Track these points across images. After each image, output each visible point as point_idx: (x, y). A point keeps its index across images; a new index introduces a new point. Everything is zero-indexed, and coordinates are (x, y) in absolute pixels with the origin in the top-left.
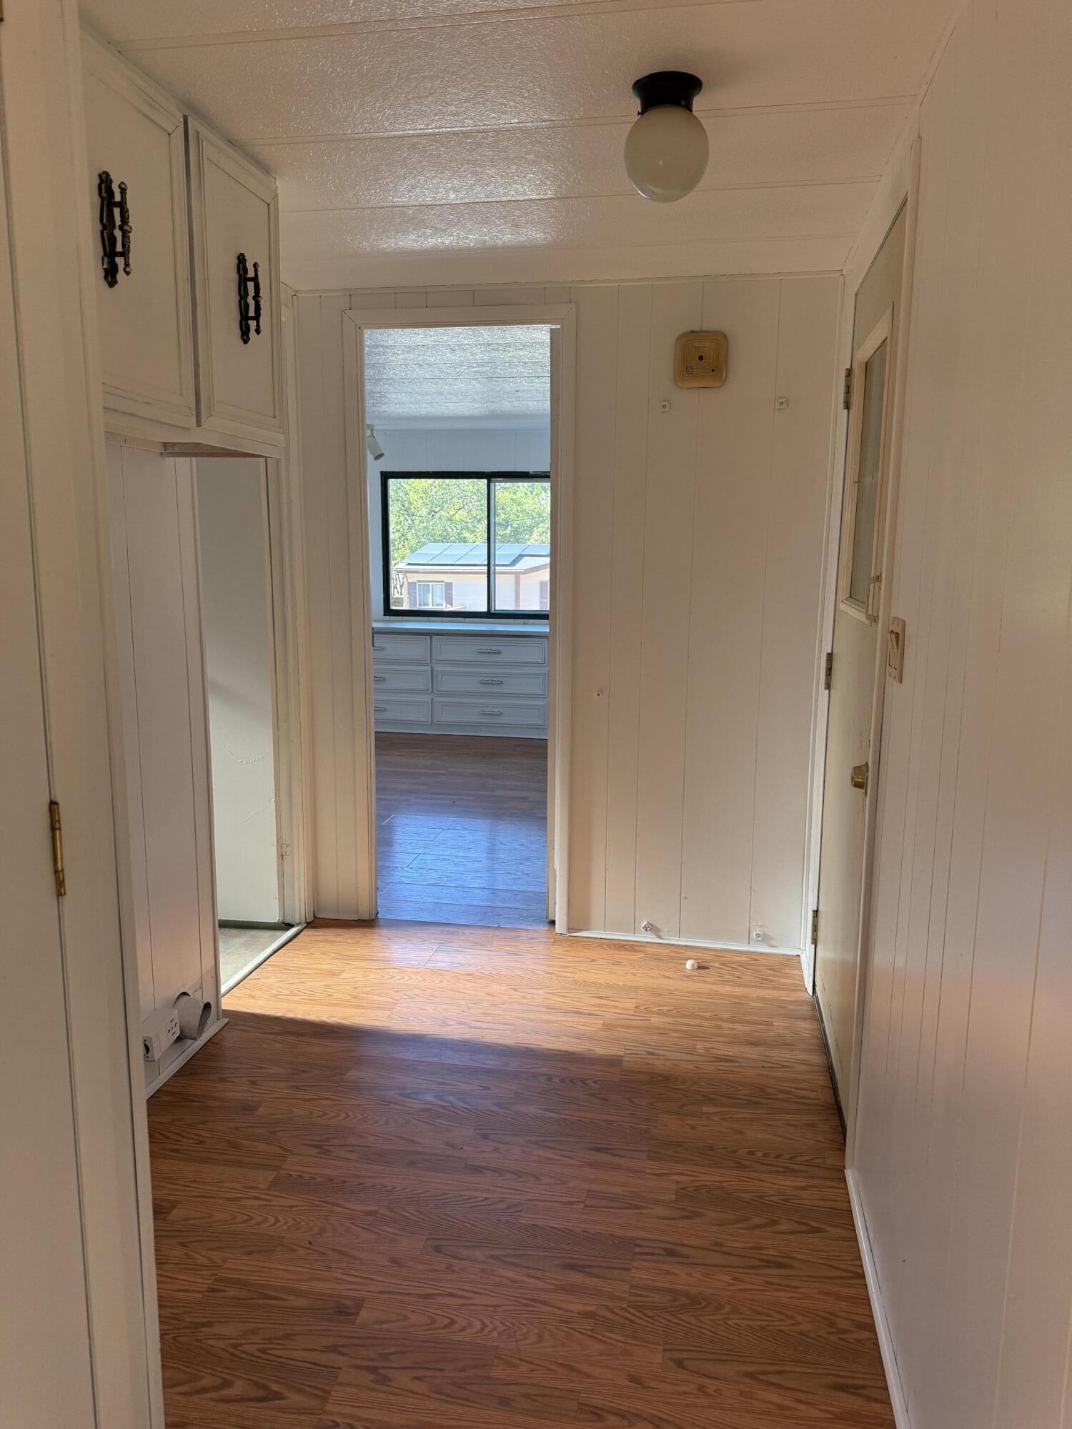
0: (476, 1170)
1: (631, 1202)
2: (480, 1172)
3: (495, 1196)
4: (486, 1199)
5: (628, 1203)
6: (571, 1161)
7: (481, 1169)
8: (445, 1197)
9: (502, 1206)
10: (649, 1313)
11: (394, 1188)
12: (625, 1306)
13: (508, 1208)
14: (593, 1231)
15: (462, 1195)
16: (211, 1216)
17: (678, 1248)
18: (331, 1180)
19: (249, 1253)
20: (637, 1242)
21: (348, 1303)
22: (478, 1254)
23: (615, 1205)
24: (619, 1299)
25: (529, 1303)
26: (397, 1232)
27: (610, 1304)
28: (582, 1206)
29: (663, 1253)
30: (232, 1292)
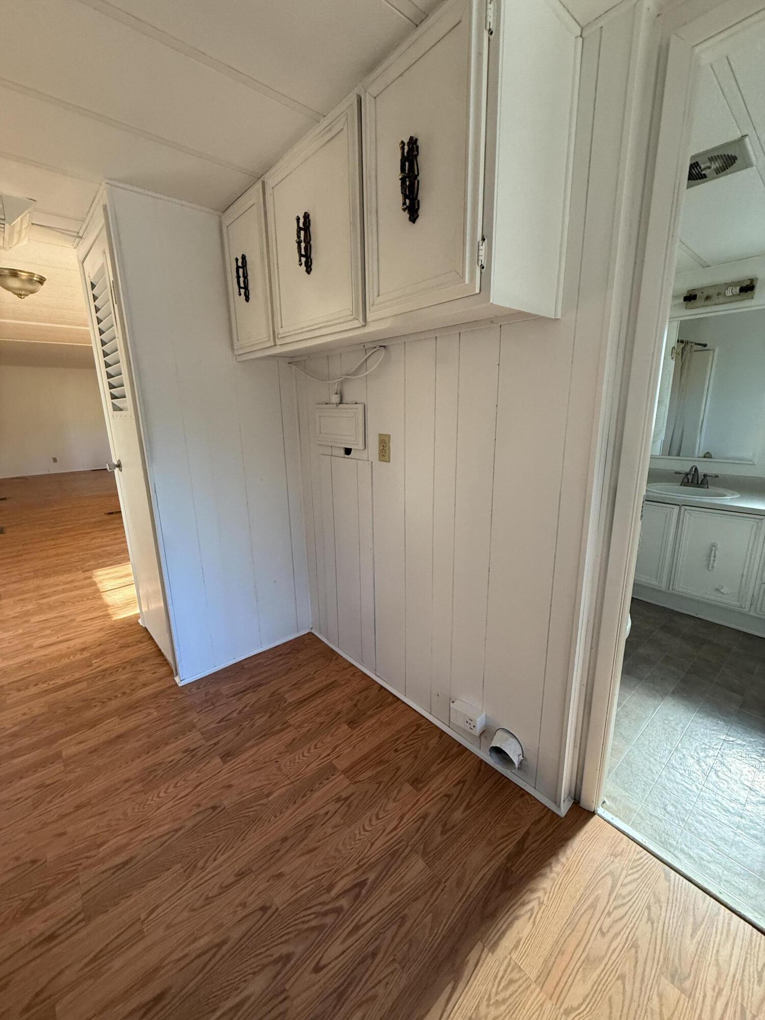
0: (242, 874)
1: (100, 961)
2: (237, 875)
3: (212, 866)
4: (215, 860)
5: (103, 956)
6: (175, 956)
7: (239, 878)
8: (241, 838)
9: (200, 864)
10: (60, 876)
11: (275, 817)
12: (80, 867)
13: (195, 866)
14: (123, 901)
15: (232, 848)
16: (332, 736)
17: (46, 948)
18: (312, 790)
19: (294, 740)
20: (83, 923)
21: (228, 759)
22: (189, 824)
23: (114, 945)
24: (85, 868)
25: (141, 824)
26: (244, 799)
27: (90, 861)
28: (143, 917)
29: (58, 932)
30: (278, 727)
